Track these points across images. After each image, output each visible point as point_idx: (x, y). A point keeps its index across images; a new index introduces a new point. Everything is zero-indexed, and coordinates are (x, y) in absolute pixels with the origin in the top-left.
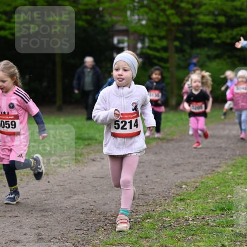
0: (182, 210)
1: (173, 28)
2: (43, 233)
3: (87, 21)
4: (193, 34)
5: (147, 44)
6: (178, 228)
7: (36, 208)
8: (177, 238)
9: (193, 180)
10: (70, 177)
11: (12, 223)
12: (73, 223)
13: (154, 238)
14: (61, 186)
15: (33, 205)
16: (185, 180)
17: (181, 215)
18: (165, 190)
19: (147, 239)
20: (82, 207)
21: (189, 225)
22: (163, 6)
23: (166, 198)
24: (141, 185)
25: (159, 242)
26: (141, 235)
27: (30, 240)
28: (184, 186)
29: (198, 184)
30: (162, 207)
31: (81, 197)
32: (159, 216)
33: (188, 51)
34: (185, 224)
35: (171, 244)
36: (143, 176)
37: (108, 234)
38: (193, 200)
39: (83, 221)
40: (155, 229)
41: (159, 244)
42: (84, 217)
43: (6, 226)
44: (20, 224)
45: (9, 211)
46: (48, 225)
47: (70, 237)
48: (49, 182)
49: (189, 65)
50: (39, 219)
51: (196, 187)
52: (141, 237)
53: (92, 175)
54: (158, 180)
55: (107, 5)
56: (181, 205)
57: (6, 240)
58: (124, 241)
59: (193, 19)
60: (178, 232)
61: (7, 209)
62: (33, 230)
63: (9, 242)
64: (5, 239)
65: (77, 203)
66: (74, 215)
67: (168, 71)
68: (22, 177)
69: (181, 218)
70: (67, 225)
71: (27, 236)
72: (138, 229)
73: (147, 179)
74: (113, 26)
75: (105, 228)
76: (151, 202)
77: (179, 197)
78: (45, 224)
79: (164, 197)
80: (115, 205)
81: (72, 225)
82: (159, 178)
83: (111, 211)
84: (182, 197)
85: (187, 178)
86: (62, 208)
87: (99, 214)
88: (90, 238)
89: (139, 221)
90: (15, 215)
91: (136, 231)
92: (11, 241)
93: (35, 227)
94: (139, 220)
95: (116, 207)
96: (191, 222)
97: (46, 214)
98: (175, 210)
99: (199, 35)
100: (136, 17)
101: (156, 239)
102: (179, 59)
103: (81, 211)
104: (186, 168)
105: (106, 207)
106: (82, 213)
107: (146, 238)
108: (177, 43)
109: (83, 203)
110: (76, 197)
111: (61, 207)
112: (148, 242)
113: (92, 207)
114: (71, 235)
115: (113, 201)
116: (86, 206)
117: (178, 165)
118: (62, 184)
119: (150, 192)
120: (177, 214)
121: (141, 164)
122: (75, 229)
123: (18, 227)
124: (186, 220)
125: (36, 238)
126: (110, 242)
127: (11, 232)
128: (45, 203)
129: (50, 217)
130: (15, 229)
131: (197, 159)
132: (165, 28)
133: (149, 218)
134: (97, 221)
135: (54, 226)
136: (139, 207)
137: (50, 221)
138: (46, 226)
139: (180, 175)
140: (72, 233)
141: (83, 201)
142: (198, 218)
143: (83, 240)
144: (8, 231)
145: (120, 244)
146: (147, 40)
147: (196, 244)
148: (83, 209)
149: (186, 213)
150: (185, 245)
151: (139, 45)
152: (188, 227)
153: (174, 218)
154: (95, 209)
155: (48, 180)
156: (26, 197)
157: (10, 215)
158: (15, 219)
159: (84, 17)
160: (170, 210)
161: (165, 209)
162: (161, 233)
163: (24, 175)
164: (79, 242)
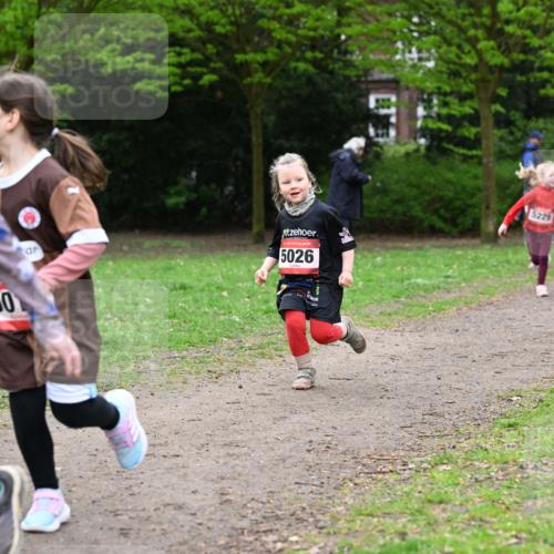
0: (513, 447)
1: (490, 77)
2: (231, 491)
3: (315, 62)
4: (531, 88)
5: (436, 109)
6: (506, 483)
7: (216, 439)
8: (503, 503)
9: (534, 385)
10: (282, 377)
11: (169, 470)
12: (290, 471)
13: (457, 503)
14: (265, 394)
15: (209, 432)
16: (516, 385)
17: (511, 458)
18: (476, 406)
19: (442, 505)
20: (308, 439)
21: (527, 478)
22: (472, 32)
23: (480, 422)
24: (426, 396)
25: (467, 511)
26: (429, 497)
27: (204, 503)
28: (515, 398)
29: (543, 394)
30: (472, 441)
31: (306, 419)
32: (466, 459)
33: (520, 122)
34: (519, 476)
35: (492, 516)
36: (432, 376)
37: (363, 494)
38: (535, 426)
39: (310, 467)
40: (458, 484)
41: (467, 516)
42: (313, 459)
43: (155, 475)
44: (183, 471)
45: (161, 445)
46: (240, 475)
47: (285, 498)
48: (241, 387)
49: (524, 150)
50: (221, 461)
51: (541, 401)
52: (430, 501)
53: (328, 373)
54: (461, 385)
55: (356, 29)
56: (510, 437)
57: (156, 503)
58: (396, 508)
59: (532, 58)
60: (505, 492)
61: (157, 441)
62: (209, 484)
63: (162, 508)
64: (153, 500)
65: (298, 428)
66: (293, 453)
67: (480, 163)
68: (188, 376)
69: (511, 462)
70: (278, 476)
71: (199, 497)
72: (423, 485)
73: (439, 382)
74: (367, 72)
75: (357, 481)
76: (449, 428)
77: (505, 421)
78: (234, 472)
79: (476, 420)
80: (375, 436)
81: (289, 474)
82: (463, 381)
83: (368, 448)
84: (512, 420)
85: (522, 381)
86: (268, 440)
87: (344, 453)
88: (325, 502)
89: (425, 469)
90: (173, 453)
91: (420, 488)
92: (166, 505)
93: (214, 477)
94: (425, 465)
95: (378, 438)
96: (530, 472)
97: (236, 451)
98: (498, 448)
99: (542, 92)
100: (415, 55)
101: (461, 505)
102: (502, 139)
103: (307, 447)
104: (518, 361)
105: (358, 439)
106: (309, 451)
107: (441, 502)
108: (498, 107)
109: (311, 430)
110: (295, 418)
111: (266, 438)
112: (444, 510)
113: (329, 438)
114: (286, 494)
115: (372, 427)
116: (316, 437)
117: (502, 355)
118: (266, 391)
119: (446, 409)
120: (502, 456)
121: (427, 353)
122: (297, 483)
123: (179, 476)
124: (521, 467)
125: (217, 500)
126: (366, 509)
127: (166, 487)
128: (235, 430)
129: (244, 458)
130: (174, 480)
131: (541, 342)
132: (473, 76)
133: (445, 461)
134: (340, 467)
135: (253, 476)
136: (425, 440)
137: (245, 467)
138: (236, 475)
139: (506, 375)
140: (290, 490)
141: (309, 427)
142: (546, 464)
143: (311, 506)
144: (160, 485)
145: (388, 514)
146: (435, 101)
147: (543, 516)
148: (311, 442)
149: (520, 454)
150: (521, 518)
151: (421, 111)
152: (525, 481)
153: (496, 463)
154: (334, 443)
155: (239, 382)
156: (195, 417)
157: (164, 452)
158: (175, 460)
159: (309, 55)
160: (488, 447)
161: (478, 445)
162: (470, 493)
163: (190, 373)
164: (304, 509)
